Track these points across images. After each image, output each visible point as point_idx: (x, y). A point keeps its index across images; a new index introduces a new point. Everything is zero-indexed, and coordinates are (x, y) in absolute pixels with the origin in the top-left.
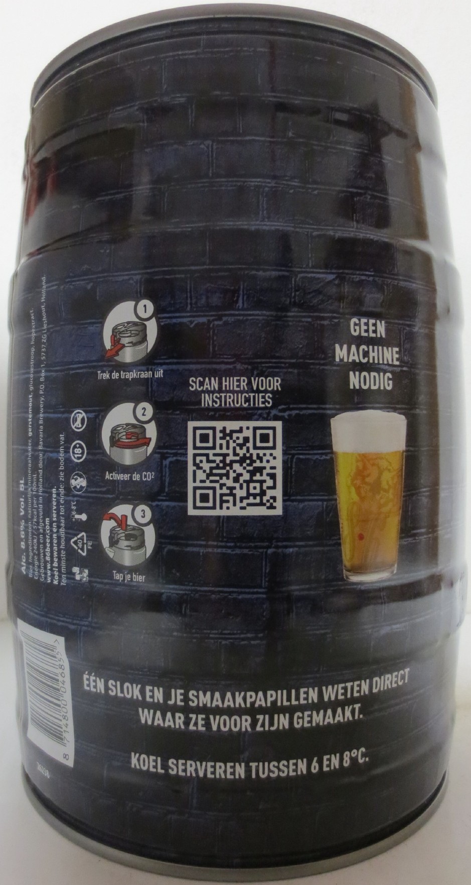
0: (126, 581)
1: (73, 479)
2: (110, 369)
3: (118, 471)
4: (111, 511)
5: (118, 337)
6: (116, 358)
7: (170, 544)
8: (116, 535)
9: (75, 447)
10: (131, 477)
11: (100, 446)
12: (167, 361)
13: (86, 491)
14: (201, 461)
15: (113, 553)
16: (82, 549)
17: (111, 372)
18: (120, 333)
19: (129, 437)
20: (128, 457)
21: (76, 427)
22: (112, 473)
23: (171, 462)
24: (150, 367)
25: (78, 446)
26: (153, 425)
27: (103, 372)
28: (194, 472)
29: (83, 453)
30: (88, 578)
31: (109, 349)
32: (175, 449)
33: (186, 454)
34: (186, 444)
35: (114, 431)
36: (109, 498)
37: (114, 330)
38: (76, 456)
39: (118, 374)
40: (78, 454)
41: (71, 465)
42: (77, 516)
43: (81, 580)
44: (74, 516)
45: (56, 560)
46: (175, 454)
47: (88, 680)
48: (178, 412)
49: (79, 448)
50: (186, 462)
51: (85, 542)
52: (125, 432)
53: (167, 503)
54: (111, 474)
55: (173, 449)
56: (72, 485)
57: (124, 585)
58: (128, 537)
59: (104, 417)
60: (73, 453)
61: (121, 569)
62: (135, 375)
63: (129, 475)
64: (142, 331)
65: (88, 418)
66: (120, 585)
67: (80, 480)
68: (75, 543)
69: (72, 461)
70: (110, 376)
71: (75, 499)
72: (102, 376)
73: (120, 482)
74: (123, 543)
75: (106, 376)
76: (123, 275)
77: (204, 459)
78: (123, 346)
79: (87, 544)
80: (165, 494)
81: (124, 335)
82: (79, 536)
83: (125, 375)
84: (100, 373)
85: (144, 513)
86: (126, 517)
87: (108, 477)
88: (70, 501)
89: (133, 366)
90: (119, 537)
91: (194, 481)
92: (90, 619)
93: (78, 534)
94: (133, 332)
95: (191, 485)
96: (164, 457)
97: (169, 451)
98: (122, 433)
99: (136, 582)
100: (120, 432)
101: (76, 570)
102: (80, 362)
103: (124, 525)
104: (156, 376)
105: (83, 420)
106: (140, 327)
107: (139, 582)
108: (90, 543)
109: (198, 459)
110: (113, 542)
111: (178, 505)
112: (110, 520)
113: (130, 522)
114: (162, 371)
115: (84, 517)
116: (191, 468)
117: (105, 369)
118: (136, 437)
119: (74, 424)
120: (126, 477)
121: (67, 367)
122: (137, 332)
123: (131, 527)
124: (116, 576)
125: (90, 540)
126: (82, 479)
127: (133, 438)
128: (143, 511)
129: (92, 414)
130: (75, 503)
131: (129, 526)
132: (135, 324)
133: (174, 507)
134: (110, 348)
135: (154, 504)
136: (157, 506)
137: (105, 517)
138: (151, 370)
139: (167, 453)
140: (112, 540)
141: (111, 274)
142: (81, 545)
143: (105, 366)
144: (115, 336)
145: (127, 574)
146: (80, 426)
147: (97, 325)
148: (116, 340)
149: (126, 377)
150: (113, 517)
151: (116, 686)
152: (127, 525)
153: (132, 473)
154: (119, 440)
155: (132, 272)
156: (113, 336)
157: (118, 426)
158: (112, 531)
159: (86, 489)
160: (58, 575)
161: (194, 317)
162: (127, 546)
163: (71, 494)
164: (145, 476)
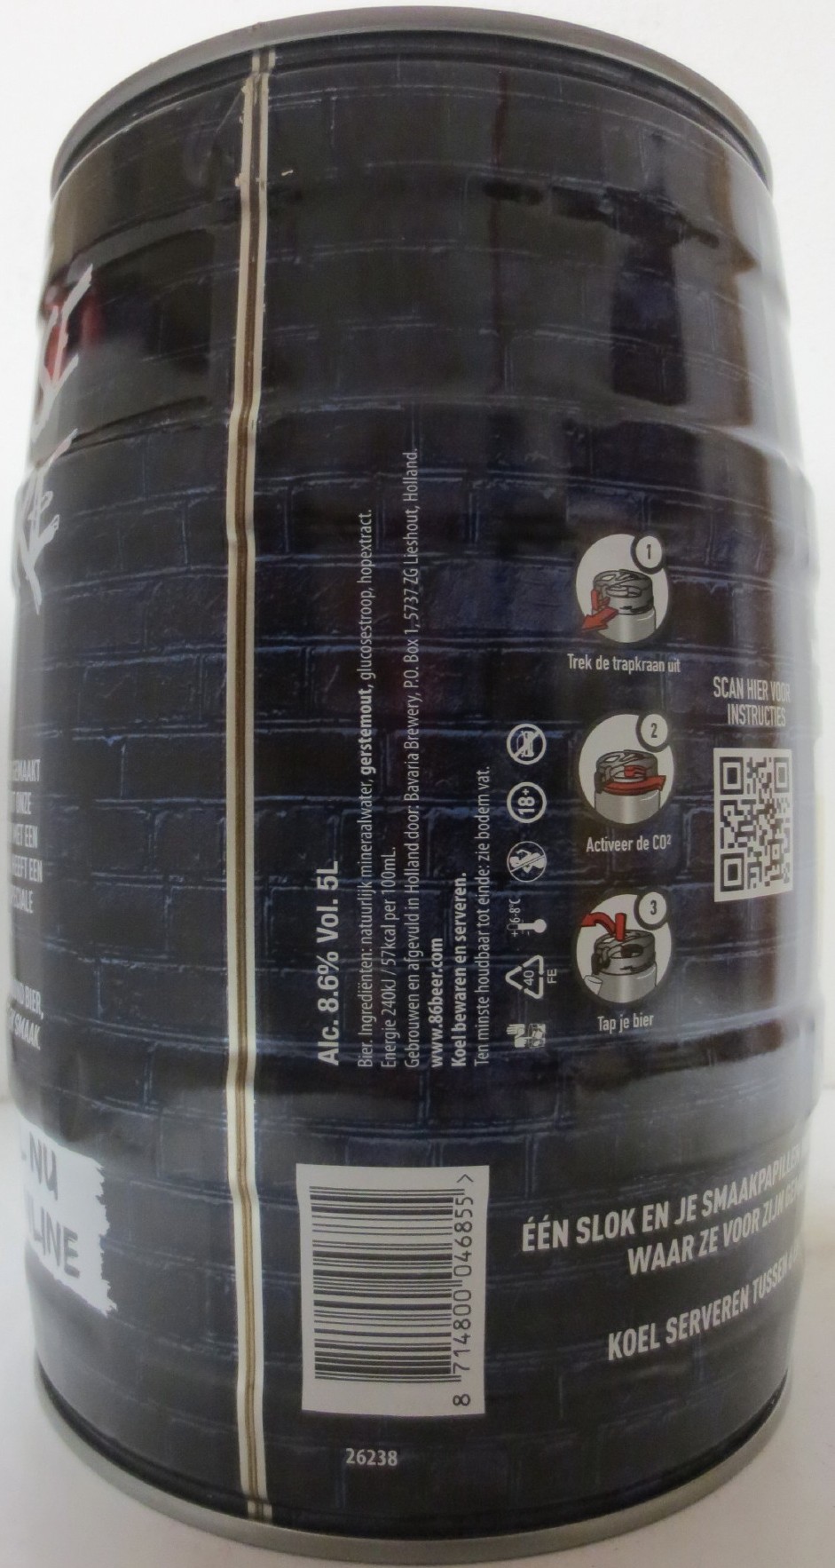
0: (621, 1031)
1: (514, 854)
2: (593, 651)
3: (611, 834)
4: (598, 909)
5: (605, 595)
6: (603, 632)
7: (690, 954)
8: (604, 953)
9: (519, 794)
10: (634, 846)
11: (577, 792)
12: (686, 646)
13: (547, 877)
14: (729, 813)
15: (599, 985)
16: (535, 988)
17: (594, 658)
18: (609, 588)
19: (631, 774)
20: (628, 810)
21: (520, 757)
22: (600, 840)
23: (694, 816)
24: (661, 654)
25: (526, 792)
26: (668, 752)
27: (579, 655)
28: (722, 830)
29: (538, 806)
30: (544, 1039)
31: (588, 615)
32: (699, 794)
33: (711, 803)
34: (711, 786)
35: (602, 763)
36: (594, 886)
37: (598, 580)
38: (521, 811)
39: (607, 662)
40: (526, 807)
41: (508, 829)
42: (523, 927)
43: (527, 1046)
44: (516, 927)
45: (460, 1018)
46: (699, 803)
47: (534, 1232)
48: (702, 733)
49: (529, 795)
50: (711, 816)
51: (541, 972)
52: (623, 765)
53: (689, 886)
54: (597, 842)
55: (696, 794)
56: (512, 868)
57: (620, 1038)
58: (627, 953)
59: (582, 739)
60: (515, 805)
61: (611, 1010)
62: (638, 665)
63: (631, 842)
64: (645, 589)
65: (549, 740)
66: (611, 1039)
67: (530, 856)
68: (518, 977)
69: (510, 821)
70: (593, 663)
71: (520, 893)
72: (577, 663)
73: (614, 854)
74: (619, 964)
75: (584, 663)
76: (617, 487)
77: (731, 808)
78: (615, 613)
79: (545, 976)
80: (686, 871)
81: (616, 593)
82: (526, 965)
83: (621, 664)
84: (573, 657)
85: (655, 907)
86: (624, 916)
87: (592, 847)
88: (506, 899)
89: (635, 649)
90: (610, 953)
91: (722, 846)
92: (555, 1114)
93: (526, 960)
94: (631, 590)
95: (718, 852)
96: (685, 807)
97: (691, 798)
98: (617, 767)
99: (639, 1028)
100: (613, 765)
101: (516, 1029)
102: (527, 633)
103: (620, 931)
104: (670, 671)
105: (537, 744)
106: (639, 583)
107: (644, 1027)
108: (553, 973)
109: (728, 808)
110: (600, 964)
111: (702, 888)
112: (595, 925)
113: (632, 924)
114: (678, 663)
115: (540, 926)
116: (718, 824)
117: (582, 650)
118: (641, 776)
119: (515, 751)
120: (625, 845)
121: (491, 640)
122: (638, 591)
123: (633, 934)
124: (603, 1024)
125: (552, 968)
126: (537, 855)
127: (637, 775)
128: (654, 902)
129: (558, 732)
130: (519, 901)
131: (630, 931)
132: (633, 576)
133: (698, 891)
134: (590, 614)
135: (670, 889)
136: (675, 891)
137: (584, 923)
138: (663, 660)
139: (689, 801)
140: (598, 960)
141: (592, 480)
142: (531, 980)
143: (582, 645)
144: (599, 593)
145: (624, 1017)
146: (531, 754)
147: (563, 568)
148: (600, 600)
149: (624, 669)
150: (602, 920)
151: (590, 1227)
152: (625, 931)
153: (636, 838)
154: (611, 781)
155: (631, 484)
156: (595, 593)
157: (609, 755)
158: (599, 945)
159: (545, 874)
160: (466, 1049)
161: (714, 576)
162: (626, 968)
163: (508, 886)
164: (658, 842)
